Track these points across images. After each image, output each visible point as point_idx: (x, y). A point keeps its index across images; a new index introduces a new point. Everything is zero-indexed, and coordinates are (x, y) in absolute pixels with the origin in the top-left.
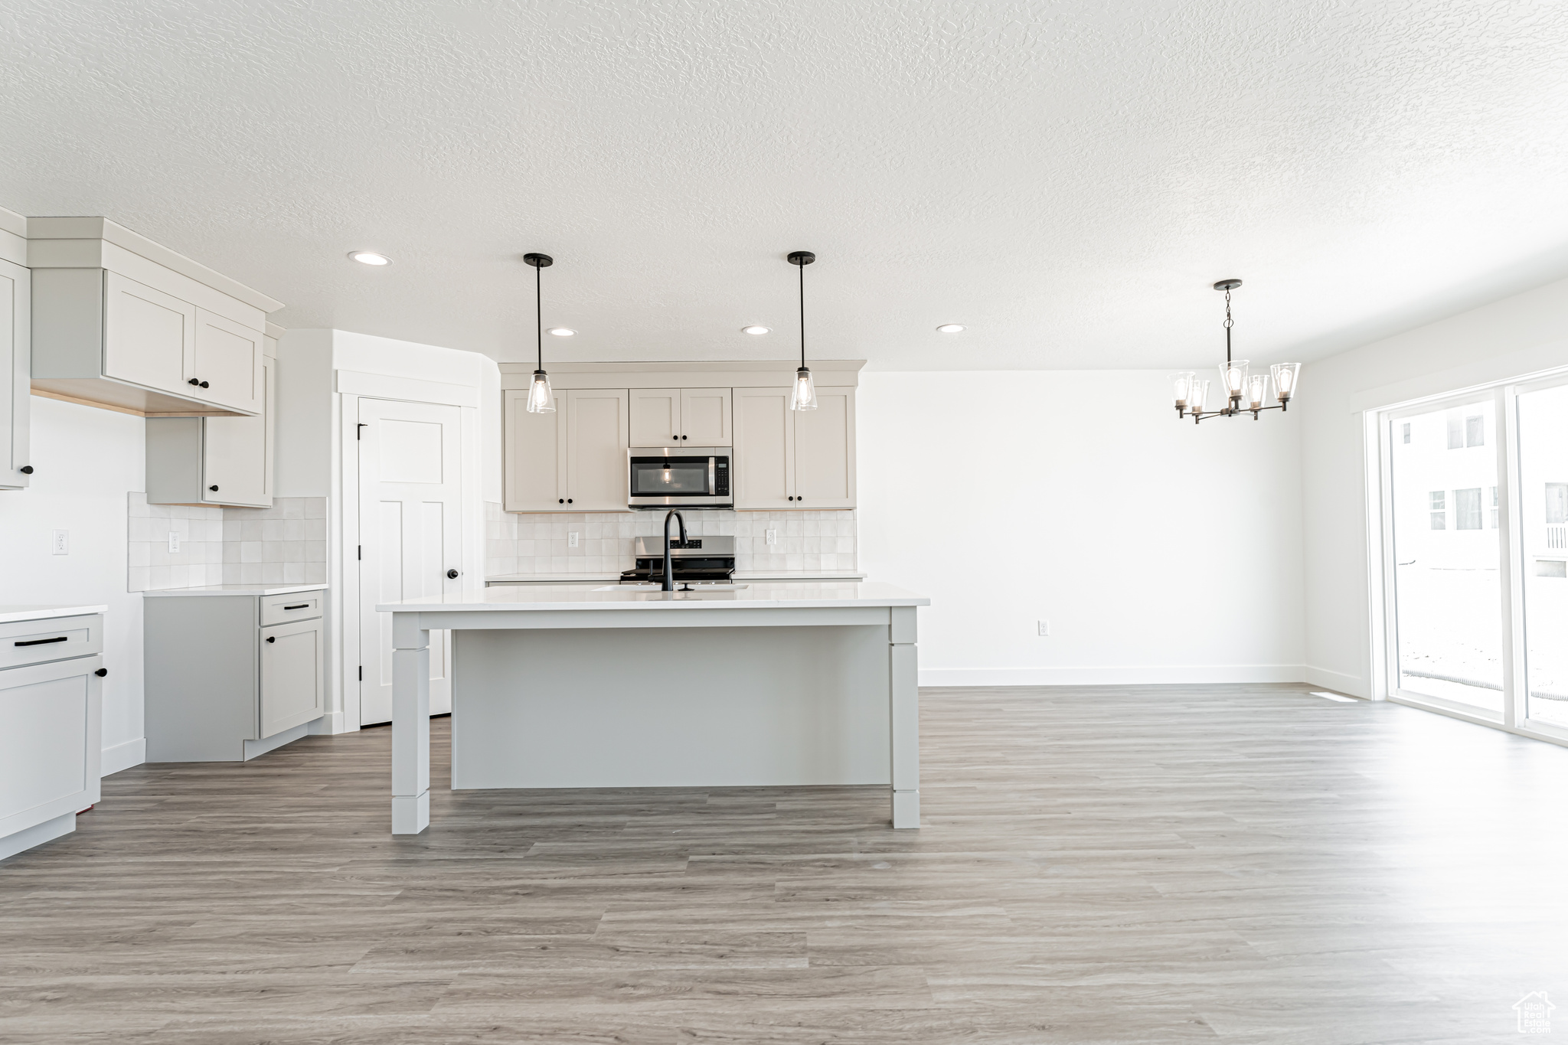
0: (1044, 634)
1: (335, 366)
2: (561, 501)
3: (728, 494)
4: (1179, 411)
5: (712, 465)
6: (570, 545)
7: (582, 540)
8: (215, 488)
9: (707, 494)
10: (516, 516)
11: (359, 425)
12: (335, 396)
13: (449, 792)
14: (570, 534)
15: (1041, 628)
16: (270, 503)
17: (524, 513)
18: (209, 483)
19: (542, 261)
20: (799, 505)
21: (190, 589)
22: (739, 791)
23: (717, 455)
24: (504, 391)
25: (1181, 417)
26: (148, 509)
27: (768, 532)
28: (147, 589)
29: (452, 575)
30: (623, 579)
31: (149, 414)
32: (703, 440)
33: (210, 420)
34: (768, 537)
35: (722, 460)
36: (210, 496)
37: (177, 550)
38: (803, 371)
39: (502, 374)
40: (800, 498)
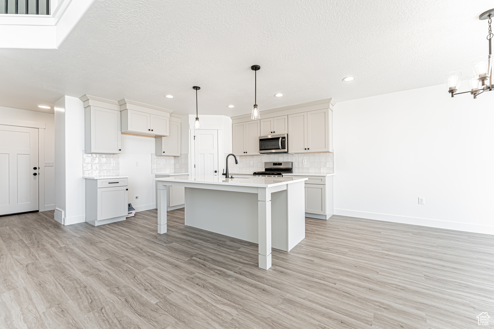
0: (421, 203)
1: (189, 123)
2: (244, 153)
3: (285, 149)
4: (451, 94)
5: (280, 140)
6: (251, 164)
7: (253, 163)
8: (164, 152)
9: (279, 149)
10: (239, 157)
11: (194, 136)
12: (189, 130)
13: (184, 225)
14: (250, 161)
15: (420, 201)
16: (179, 155)
17: (241, 156)
18: (163, 151)
19: (198, 88)
20: (308, 151)
21: (166, 174)
22: (239, 241)
23: (282, 137)
24: (232, 124)
25: (452, 96)
26: (155, 157)
27: (303, 160)
28: (156, 173)
29: (216, 172)
30: (254, 174)
31: (155, 137)
32: (279, 132)
33: (163, 138)
34: (303, 162)
35: (284, 138)
36: (163, 154)
37: (163, 165)
38: (255, 106)
39: (232, 120)
40: (308, 149)
